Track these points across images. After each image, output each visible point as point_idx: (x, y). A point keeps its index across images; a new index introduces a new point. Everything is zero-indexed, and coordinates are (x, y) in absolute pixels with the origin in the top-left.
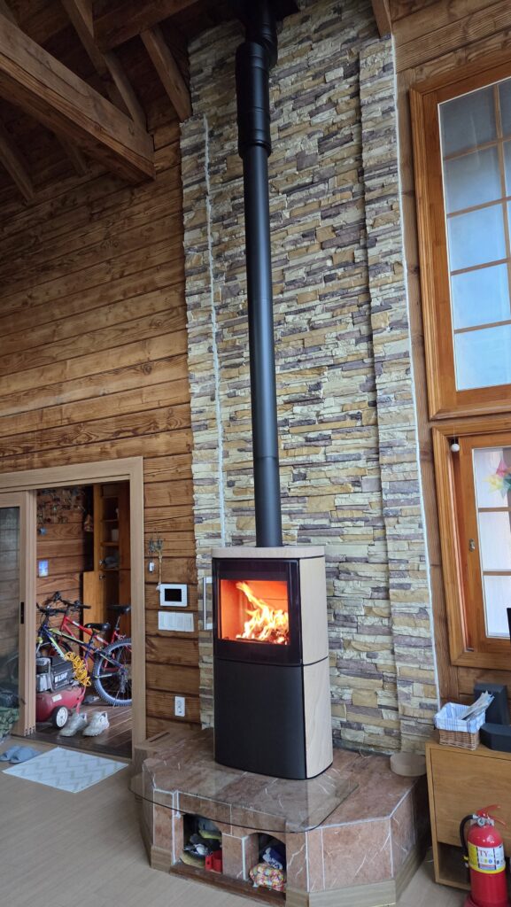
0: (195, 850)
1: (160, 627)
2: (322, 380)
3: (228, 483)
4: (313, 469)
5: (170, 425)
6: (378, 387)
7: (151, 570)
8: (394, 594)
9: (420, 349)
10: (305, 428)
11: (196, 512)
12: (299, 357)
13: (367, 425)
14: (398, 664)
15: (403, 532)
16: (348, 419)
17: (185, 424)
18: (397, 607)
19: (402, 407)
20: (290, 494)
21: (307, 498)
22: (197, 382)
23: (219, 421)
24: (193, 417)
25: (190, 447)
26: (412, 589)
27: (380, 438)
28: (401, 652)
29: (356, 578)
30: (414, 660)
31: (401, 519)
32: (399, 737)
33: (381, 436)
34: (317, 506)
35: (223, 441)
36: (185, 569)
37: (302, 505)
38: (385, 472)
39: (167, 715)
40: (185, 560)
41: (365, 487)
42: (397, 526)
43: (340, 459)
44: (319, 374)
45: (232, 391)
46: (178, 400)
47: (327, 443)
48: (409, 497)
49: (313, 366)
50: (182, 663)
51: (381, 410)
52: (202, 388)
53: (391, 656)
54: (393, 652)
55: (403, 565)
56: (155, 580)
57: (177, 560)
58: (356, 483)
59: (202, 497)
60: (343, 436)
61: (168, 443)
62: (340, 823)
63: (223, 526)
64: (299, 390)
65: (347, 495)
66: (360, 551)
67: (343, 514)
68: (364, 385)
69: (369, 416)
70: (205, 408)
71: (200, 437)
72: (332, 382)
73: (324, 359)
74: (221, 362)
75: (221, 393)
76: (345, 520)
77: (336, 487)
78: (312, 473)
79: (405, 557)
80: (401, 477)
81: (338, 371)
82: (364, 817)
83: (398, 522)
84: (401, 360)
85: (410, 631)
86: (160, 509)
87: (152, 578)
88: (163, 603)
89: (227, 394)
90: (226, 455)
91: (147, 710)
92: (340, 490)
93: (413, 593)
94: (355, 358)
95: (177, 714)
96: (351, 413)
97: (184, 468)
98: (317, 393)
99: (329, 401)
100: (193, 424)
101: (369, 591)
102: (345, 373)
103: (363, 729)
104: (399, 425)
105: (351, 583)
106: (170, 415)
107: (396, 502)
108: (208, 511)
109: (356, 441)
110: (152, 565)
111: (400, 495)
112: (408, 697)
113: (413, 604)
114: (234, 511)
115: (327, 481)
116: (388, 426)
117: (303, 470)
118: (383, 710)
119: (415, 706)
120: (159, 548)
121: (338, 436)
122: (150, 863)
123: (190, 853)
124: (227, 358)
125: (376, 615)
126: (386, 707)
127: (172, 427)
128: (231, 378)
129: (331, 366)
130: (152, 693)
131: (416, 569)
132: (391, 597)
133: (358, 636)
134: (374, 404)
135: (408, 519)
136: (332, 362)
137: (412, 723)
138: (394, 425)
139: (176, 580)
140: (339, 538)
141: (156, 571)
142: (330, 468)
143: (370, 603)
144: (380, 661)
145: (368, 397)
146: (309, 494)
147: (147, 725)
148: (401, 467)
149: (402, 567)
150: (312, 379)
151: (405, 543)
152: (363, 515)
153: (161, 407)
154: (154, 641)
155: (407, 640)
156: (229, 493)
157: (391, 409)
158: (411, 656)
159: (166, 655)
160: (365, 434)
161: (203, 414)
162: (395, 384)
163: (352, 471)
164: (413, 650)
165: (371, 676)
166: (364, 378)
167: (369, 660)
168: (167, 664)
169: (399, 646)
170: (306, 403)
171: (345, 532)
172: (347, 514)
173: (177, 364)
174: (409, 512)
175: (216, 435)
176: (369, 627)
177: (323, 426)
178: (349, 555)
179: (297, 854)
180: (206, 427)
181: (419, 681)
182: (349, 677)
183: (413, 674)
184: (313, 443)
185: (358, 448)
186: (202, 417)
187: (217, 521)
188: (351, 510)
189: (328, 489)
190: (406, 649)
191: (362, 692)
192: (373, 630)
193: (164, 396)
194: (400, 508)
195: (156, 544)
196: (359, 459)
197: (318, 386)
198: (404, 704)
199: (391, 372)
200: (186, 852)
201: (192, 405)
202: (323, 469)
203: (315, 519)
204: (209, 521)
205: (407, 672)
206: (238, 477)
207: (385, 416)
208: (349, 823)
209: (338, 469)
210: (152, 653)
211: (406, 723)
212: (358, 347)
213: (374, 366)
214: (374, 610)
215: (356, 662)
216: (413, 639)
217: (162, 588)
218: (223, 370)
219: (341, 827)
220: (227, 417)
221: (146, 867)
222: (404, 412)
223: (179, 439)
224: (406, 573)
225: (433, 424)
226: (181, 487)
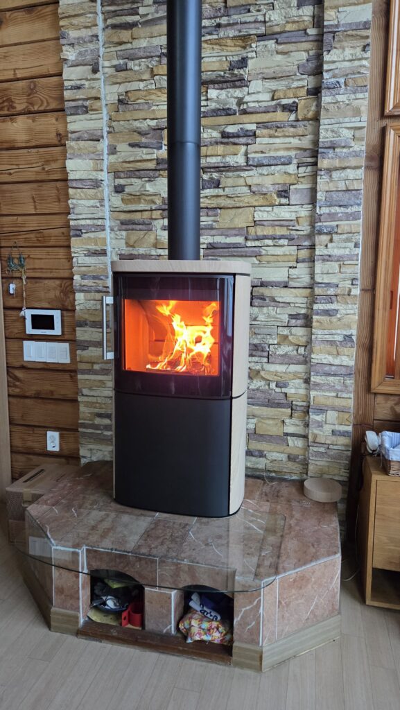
0: (104, 604)
1: (26, 359)
2: (250, 55)
3: (115, 187)
4: (230, 174)
5: (32, 104)
6: (326, 67)
7: (11, 292)
8: (317, 321)
9: (382, 21)
10: (222, 120)
11: (72, 223)
12: (218, 20)
13: (302, 120)
14: (313, 393)
15: (337, 252)
16: (279, 110)
17: (53, 105)
18: (319, 334)
19: (353, 96)
21: (219, 211)
22: (72, 45)
23: (104, 102)
24: (67, 94)
25: (63, 137)
26: (339, 316)
27: (321, 136)
28: (318, 381)
29: (273, 304)
30: (331, 388)
31: (335, 237)
32: (305, 464)
33: (322, 133)
34: (232, 220)
35: (109, 132)
36: (58, 293)
37: (212, 218)
38: (322, 182)
39: (37, 451)
40: (58, 282)
41: (294, 198)
42: (330, 245)
43: (266, 162)
44: (244, 48)
45: (121, 62)
46: (43, 71)
47: (250, 141)
48: (349, 210)
49: (237, 33)
50: (56, 396)
51: (326, 99)
52: (80, 53)
53: (303, 385)
54: (307, 381)
55: (332, 289)
56: (18, 305)
57: (46, 281)
58: (284, 193)
59: (82, 203)
60: (272, 132)
61: (30, 131)
63: (108, 240)
64: (216, 66)
65: (270, 209)
66: (279, 274)
67: (262, 231)
68: (303, 65)
69: (307, 107)
70: (83, 82)
71: (77, 123)
72: (263, 58)
73: (253, 25)
74: (105, 20)
75: (107, 64)
76: (265, 237)
77: (257, 197)
78: (228, 180)
79: (335, 281)
80: (342, 186)
81: (271, 44)
83: (331, 241)
84: (359, 33)
85: (330, 359)
86: (20, 219)
87: (12, 302)
88: (30, 330)
89: (115, 66)
90: (113, 151)
91: (11, 446)
92: (261, 202)
93: (339, 319)
94: (295, 27)
95: (50, 448)
96: (284, 102)
97: (54, 166)
98: (242, 71)
99: (256, 85)
100: (67, 104)
101: (285, 318)
102: (280, 47)
103: (265, 456)
104: (347, 120)
105: (265, 310)
106: (31, 92)
107: (332, 216)
108: (89, 222)
109: (287, 140)
110: (12, 288)
111: (337, 208)
112: (320, 425)
113: (339, 332)
114: (122, 223)
115: (246, 189)
116: (333, 121)
117: (215, 175)
118: (289, 438)
119: (327, 433)
120: (22, 266)
121: (265, 131)
122: (49, 625)
123: (99, 607)
124: (115, 14)
125: (291, 344)
126: (293, 435)
127: (36, 108)
128: (120, 43)
129: (262, 37)
130: (16, 429)
131: (346, 293)
132: (314, 324)
133: (269, 365)
134: (316, 92)
135: (344, 237)
136: (262, 30)
137: (322, 450)
138: (341, 120)
139: (47, 306)
140: (254, 259)
141: (19, 294)
142: (251, 173)
143: (285, 332)
144: (290, 391)
145: (309, 82)
146: (222, 205)
147: (12, 461)
148: (343, 174)
149: (331, 291)
150: (234, 53)
151: (336, 265)
152: (288, 233)
153: (18, 80)
154: (19, 374)
155: (327, 368)
156: (117, 201)
157: (340, 98)
158: (329, 385)
159: (35, 388)
160: (300, 130)
161: (80, 91)
162: (347, 64)
163: (280, 179)
164: (331, 378)
165: (279, 405)
166: (304, 55)
167: (278, 390)
168: (35, 398)
169: (317, 373)
170: (225, 85)
171: (264, 252)
172: (268, 231)
173: (41, 17)
174: (347, 229)
175: (99, 122)
176: (282, 356)
177: (246, 118)
178: (266, 278)
179: (248, 608)
180: (86, 110)
181: (333, 409)
182: (254, 407)
183: (329, 402)
184: (232, 140)
185: (288, 149)
186: (80, 95)
187: (101, 235)
188: (273, 226)
189: (246, 200)
190: (323, 378)
191: (267, 421)
192: (286, 359)
193: (24, 63)
194: (334, 224)
195: (16, 261)
196: (289, 163)
197: (243, 62)
198: (316, 431)
199: (344, 49)
200: (96, 608)
201: (64, 76)
202: (242, 174)
203: (227, 236)
204: (92, 235)
205: (321, 400)
206: (129, 181)
207: (331, 107)
208: (304, 568)
209: (261, 174)
210: (16, 386)
211: (315, 449)
212: (300, 11)
213: (322, 38)
214: (290, 338)
215: (263, 392)
216: (333, 368)
217: (28, 314)
218: (109, 31)
219: (297, 573)
220: (114, 98)
222: (355, 103)
223: (48, 126)
224: (334, 298)
225: (385, 122)
226: (50, 190)
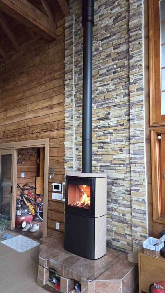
0: (53, 281)
1: (53, 198)
2: (111, 111)
3: (76, 149)
4: (106, 144)
5: (58, 128)
6: (130, 114)
7: (50, 178)
8: (132, 193)
9: (148, 99)
10: (104, 129)
11: (65, 159)
12: (103, 103)
13: (126, 129)
14: (133, 220)
15: (138, 170)
16: (119, 126)
17: (63, 127)
18: (134, 198)
19: (139, 121)
20: (97, 154)
21: (103, 155)
22: (67, 112)
23: (74, 126)
24: (65, 125)
25: (64, 135)
26: (140, 192)
27: (131, 133)
28: (135, 215)
29: (119, 186)
30: (139, 218)
31: (137, 165)
32: (132, 246)
33: (131, 132)
34: (107, 158)
35: (75, 134)
36: (61, 178)
37: (101, 158)
38: (132, 147)
39: (54, 229)
40: (61, 175)
41: (124, 152)
42: (135, 167)
43: (115, 141)
44: (110, 109)
45: (79, 115)
46: (61, 119)
47: (111, 135)
48: (140, 156)
49: (107, 106)
50: (59, 211)
51: (131, 123)
52: (69, 114)
53: (131, 216)
54: (131, 215)
55: (137, 182)
56: (51, 182)
57: (59, 175)
58: (121, 150)
59: (67, 153)
60: (117, 132)
61: (57, 134)
62: (101, 280)
63: (74, 164)
64: (102, 115)
65: (117, 155)
66: (121, 176)
67: (115, 162)
68: (125, 113)
69: (127, 125)
70: (69, 121)
71: (68, 132)
72: (114, 112)
73: (112, 103)
74: (76, 105)
75: (75, 116)
76: (116, 164)
77: (114, 151)
78: (105, 146)
79: (137, 179)
80: (137, 148)
81: (116, 108)
82: (112, 278)
83: (136, 166)
84: (140, 103)
85: (138, 207)
86: (54, 157)
87: (50, 181)
88: (54, 190)
89: (77, 117)
90: (76, 139)
91: (48, 226)
92: (115, 153)
93: (140, 193)
94: (123, 103)
95: (57, 228)
96: (120, 123)
97: (62, 143)
98: (108, 116)
99: (113, 119)
100: (66, 127)
101: (124, 191)
102: (119, 109)
103: (119, 242)
104: (138, 128)
105: (117, 187)
106: (59, 124)
107: (135, 158)
108: (69, 158)
109: (122, 134)
110: (51, 176)
111: (137, 155)
112: (136, 232)
113: (140, 197)
114: (78, 159)
115: (110, 149)
116: (134, 129)
117: (102, 145)
118: (127, 236)
119: (138, 236)
120: (53, 170)
121: (115, 132)
122: (37, 283)
123: (51, 281)
124: (78, 103)
125: (126, 200)
126: (128, 235)
127: (59, 128)
128: (79, 111)
129: (114, 106)
130: (49, 220)
131: (141, 184)
132: (132, 194)
133: (119, 207)
134: (129, 120)
135: (139, 165)
136: (114, 104)
137: (137, 242)
138: (136, 129)
139: (58, 182)
140: (114, 170)
141: (52, 179)
142: (112, 144)
143: (124, 196)
144: (127, 218)
145: (127, 118)
146: (104, 154)
147: (47, 231)
148: (138, 145)
149: (136, 183)
150: (107, 111)
151: (138, 174)
152: (123, 163)
153: (56, 121)
154: (51, 203)
155: (137, 211)
156: (77, 152)
157: (135, 122)
158: (138, 217)
159: (54, 208)
160: (125, 132)
161: (69, 124)
162: (137, 112)
163: (119, 146)
164: (139, 215)
165: (123, 223)
166: (126, 110)
167: (123, 217)
168: (55, 211)
169: (134, 212)
170: (104, 120)
171: (116, 168)
172: (117, 162)
173: (61, 106)
174: (140, 162)
175: (73, 131)
176: (123, 204)
177: (110, 129)
178: (117, 177)
179: (84, 289)
180: (70, 128)
181: (140, 226)
182: (115, 222)
183: (139, 224)
184: (106, 135)
185: (122, 137)
186: (68, 125)
187: (72, 162)
188: (119, 160)
189: (111, 152)
190: (136, 214)
191: (120, 228)
192: (125, 206)
193: (57, 117)
194: (137, 160)
195: (52, 169)
196: (123, 141)
197: (109, 114)
198: (135, 235)
199: (136, 108)
200: (50, 281)
201: (65, 120)
202: (109, 144)
203: (106, 163)
204: (69, 162)
205: (136, 223)
206: (80, 147)
207: (133, 125)
208: (105, 280)
209: (115, 145)
210: (50, 207)
211: (135, 242)
212: (124, 99)
213: (130, 105)
214: (125, 198)
215: (118, 217)
216: (139, 211)
217: (54, 184)
218: (76, 108)
219: (102, 281)
220: (77, 125)
221: (35, 284)
222: (140, 123)
223: (61, 132)
224: (137, 185)
225: (151, 128)
226: (61, 150)
